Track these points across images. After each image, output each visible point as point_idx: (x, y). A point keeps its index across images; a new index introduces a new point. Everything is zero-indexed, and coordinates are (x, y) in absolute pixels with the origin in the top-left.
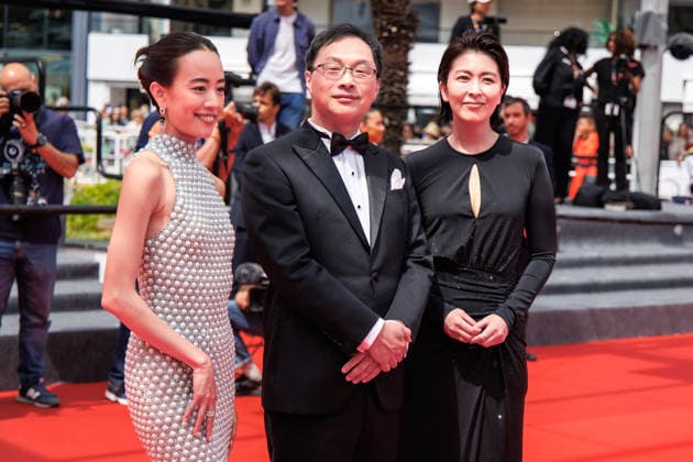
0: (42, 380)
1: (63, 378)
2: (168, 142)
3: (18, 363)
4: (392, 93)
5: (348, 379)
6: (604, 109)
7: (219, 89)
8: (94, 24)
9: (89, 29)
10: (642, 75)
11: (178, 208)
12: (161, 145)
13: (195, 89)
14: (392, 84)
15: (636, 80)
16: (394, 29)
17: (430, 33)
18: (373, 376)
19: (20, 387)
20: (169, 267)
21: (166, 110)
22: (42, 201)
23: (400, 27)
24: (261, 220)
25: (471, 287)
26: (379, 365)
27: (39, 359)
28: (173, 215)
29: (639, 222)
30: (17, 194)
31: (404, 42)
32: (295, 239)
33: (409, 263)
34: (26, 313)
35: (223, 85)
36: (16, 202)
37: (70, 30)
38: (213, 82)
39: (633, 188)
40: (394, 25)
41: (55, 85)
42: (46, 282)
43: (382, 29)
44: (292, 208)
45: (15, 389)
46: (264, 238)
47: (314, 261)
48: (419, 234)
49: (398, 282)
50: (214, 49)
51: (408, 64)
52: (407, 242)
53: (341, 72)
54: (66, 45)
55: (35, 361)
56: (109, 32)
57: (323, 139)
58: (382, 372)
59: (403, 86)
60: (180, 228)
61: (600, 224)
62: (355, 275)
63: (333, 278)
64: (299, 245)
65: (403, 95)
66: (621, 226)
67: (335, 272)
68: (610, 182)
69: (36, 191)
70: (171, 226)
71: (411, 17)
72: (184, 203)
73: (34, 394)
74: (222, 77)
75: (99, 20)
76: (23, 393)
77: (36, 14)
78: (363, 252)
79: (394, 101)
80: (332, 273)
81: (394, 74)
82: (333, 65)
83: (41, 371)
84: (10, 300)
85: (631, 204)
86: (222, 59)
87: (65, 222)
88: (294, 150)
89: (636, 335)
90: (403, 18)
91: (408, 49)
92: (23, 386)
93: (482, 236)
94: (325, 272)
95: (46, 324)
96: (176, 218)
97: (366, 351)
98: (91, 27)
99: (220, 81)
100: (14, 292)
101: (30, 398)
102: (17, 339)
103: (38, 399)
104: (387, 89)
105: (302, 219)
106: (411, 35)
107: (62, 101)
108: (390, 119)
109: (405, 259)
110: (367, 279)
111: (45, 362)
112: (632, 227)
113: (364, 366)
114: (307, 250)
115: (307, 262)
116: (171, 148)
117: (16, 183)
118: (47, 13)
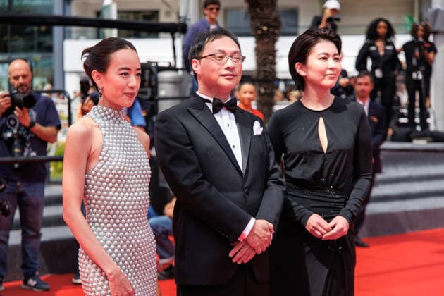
0: (37, 273)
1: (52, 271)
2: (101, 110)
3: (21, 262)
4: (265, 72)
5: (234, 261)
6: (412, 75)
7: (137, 75)
8: (67, 34)
9: (64, 37)
10: (435, 52)
11: (103, 153)
12: (97, 112)
13: (122, 74)
14: (265, 65)
15: (431, 55)
16: (265, 28)
17: (292, 30)
18: (250, 258)
19: (23, 278)
20: (99, 192)
21: (103, 88)
22: (33, 154)
23: (269, 27)
24: (169, 157)
25: (322, 199)
26: (254, 250)
27: (35, 259)
28: (101, 157)
29: (435, 151)
30: (17, 150)
31: (272, 36)
32: (192, 168)
33: (269, 183)
34: (25, 228)
35: (140, 72)
36: (16, 155)
37: (52, 39)
38: (133, 70)
39: (432, 128)
40: (265, 25)
41: (43, 76)
42: (38, 208)
43: (257, 29)
44: (189, 148)
45: (19, 280)
46: (173, 169)
47: (206, 182)
48: (274, 164)
49: (263, 195)
50: (133, 48)
51: (276, 51)
52: (267, 170)
53: (225, 59)
54: (50, 49)
55: (32, 260)
56: (77, 39)
57: (207, 104)
58: (256, 254)
59: (272, 66)
60: (105, 166)
61: (409, 154)
62: (233, 191)
63: (220, 194)
64: (196, 172)
65: (273, 72)
66: (424, 154)
67: (220, 189)
68: (416, 124)
69: (29, 148)
70: (99, 165)
71: (276, 20)
72: (108, 149)
73: (32, 282)
74: (139, 67)
75: (70, 32)
76: (26, 282)
77: (29, 29)
78: (238, 175)
79: (267, 76)
80: (218, 190)
81: (266, 59)
82: (219, 55)
83: (37, 267)
84: (14, 221)
85: (430, 139)
86: (139, 55)
87: (49, 167)
88: (189, 111)
89: (437, 227)
90: (270, 21)
91: (274, 41)
92: (25, 277)
93: (329, 164)
94: (214, 189)
95: (39, 235)
96: (103, 160)
97: (244, 240)
98: (66, 36)
99: (138, 70)
100: (17, 215)
101: (30, 286)
102: (20, 247)
103: (35, 286)
104: (262, 68)
105: (197, 155)
106: (276, 31)
107: (48, 87)
108: (265, 89)
109: (267, 180)
110: (242, 193)
111: (39, 261)
112: (432, 154)
113: (244, 251)
114: (201, 175)
115: (201, 183)
116: (103, 114)
117: (16, 143)
118: (36, 29)
